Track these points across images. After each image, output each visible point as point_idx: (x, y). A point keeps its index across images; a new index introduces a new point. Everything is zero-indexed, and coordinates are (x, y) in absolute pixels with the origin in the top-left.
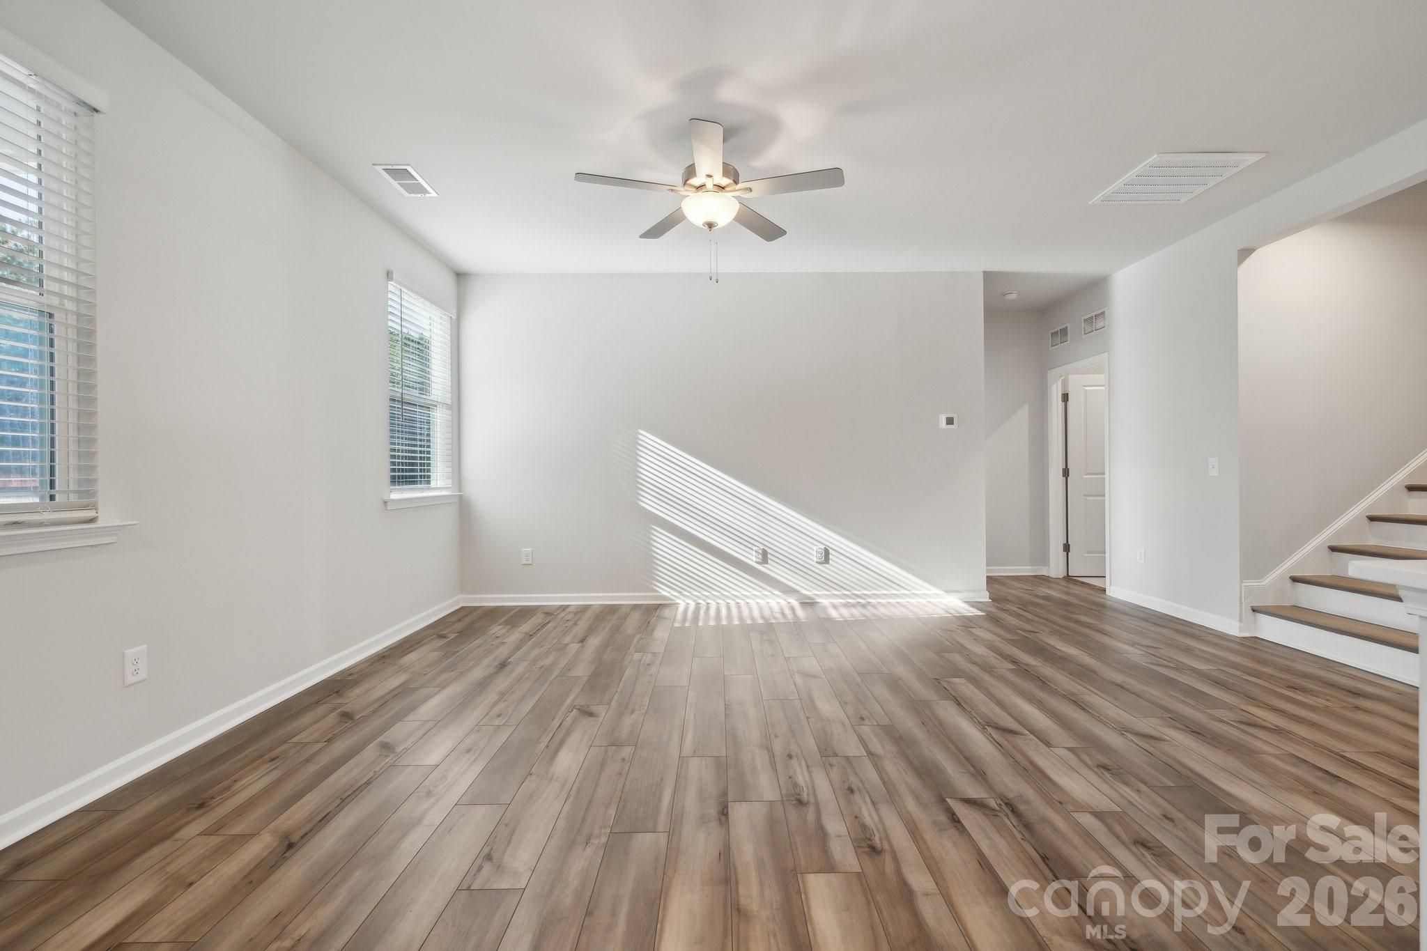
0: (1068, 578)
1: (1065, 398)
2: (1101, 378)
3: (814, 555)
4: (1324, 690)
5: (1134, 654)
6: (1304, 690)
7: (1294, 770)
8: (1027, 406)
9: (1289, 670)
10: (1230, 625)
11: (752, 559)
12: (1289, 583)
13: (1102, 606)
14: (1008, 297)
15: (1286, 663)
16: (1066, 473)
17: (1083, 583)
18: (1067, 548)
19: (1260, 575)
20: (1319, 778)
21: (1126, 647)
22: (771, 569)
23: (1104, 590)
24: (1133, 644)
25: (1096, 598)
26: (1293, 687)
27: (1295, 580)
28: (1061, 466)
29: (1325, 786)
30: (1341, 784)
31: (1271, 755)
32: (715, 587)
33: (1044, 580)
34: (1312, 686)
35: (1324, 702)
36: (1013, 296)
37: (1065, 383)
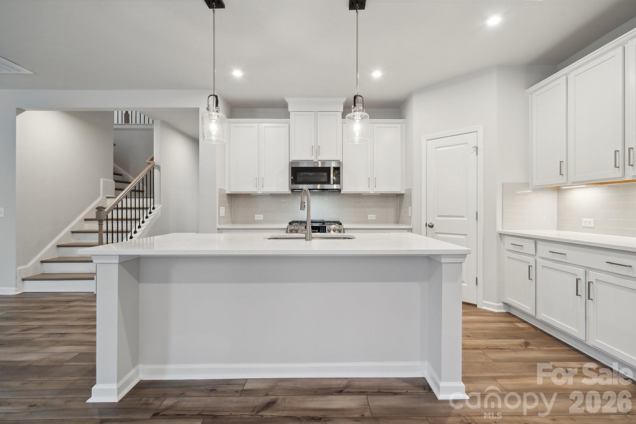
4: (57, 304)
6: (49, 307)
7: (48, 339)
9: (42, 302)
10: (12, 291)
12: (39, 264)
15: (40, 299)
19: (26, 264)
20: (59, 337)
26: (44, 308)
27: (42, 262)
29: (62, 339)
30: (67, 335)
31: (38, 337)
34: (52, 305)
35: (57, 309)
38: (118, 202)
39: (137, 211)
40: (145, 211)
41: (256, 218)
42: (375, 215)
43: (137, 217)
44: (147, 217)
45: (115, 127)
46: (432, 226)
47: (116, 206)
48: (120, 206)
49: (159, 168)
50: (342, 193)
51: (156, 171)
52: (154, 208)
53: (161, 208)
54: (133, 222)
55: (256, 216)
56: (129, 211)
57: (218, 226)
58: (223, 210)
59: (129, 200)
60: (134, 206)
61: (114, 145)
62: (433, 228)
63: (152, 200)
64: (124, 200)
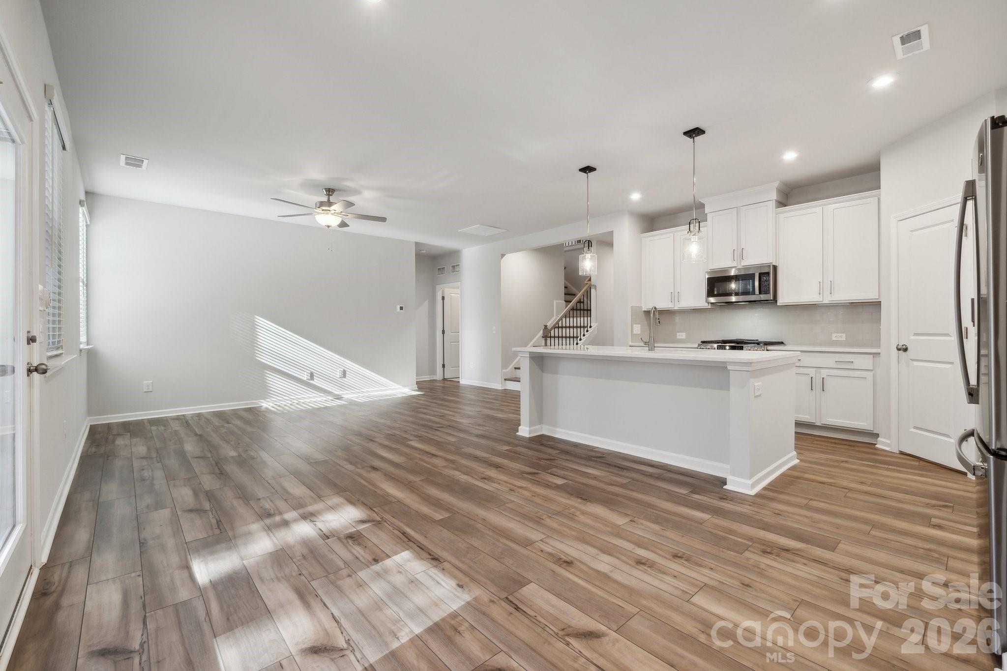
0: (444, 379)
1: (443, 298)
2: (458, 291)
3: (338, 374)
5: (472, 397)
8: (427, 301)
10: (498, 386)
11: (305, 377)
12: (514, 370)
13: (459, 386)
14: (422, 251)
16: (443, 332)
17: (451, 380)
18: (444, 366)
19: (506, 369)
21: (469, 396)
22: (316, 382)
23: (459, 382)
24: (471, 395)
25: (457, 384)
28: (442, 329)
32: (286, 395)
33: (436, 381)
36: (424, 252)
37: (443, 292)
38: (559, 321)
39: (575, 329)
40: (582, 329)
41: (678, 337)
42: (844, 335)
43: (575, 335)
44: (584, 335)
45: (566, 249)
46: (906, 350)
47: (557, 325)
48: (560, 325)
49: (595, 287)
50: (778, 304)
51: (593, 291)
52: (591, 327)
53: (597, 326)
54: (572, 339)
55: (678, 334)
56: (568, 330)
57: (631, 344)
58: (637, 329)
59: (568, 319)
60: (576, 325)
61: (565, 268)
62: (908, 352)
63: (589, 318)
64: (564, 320)
